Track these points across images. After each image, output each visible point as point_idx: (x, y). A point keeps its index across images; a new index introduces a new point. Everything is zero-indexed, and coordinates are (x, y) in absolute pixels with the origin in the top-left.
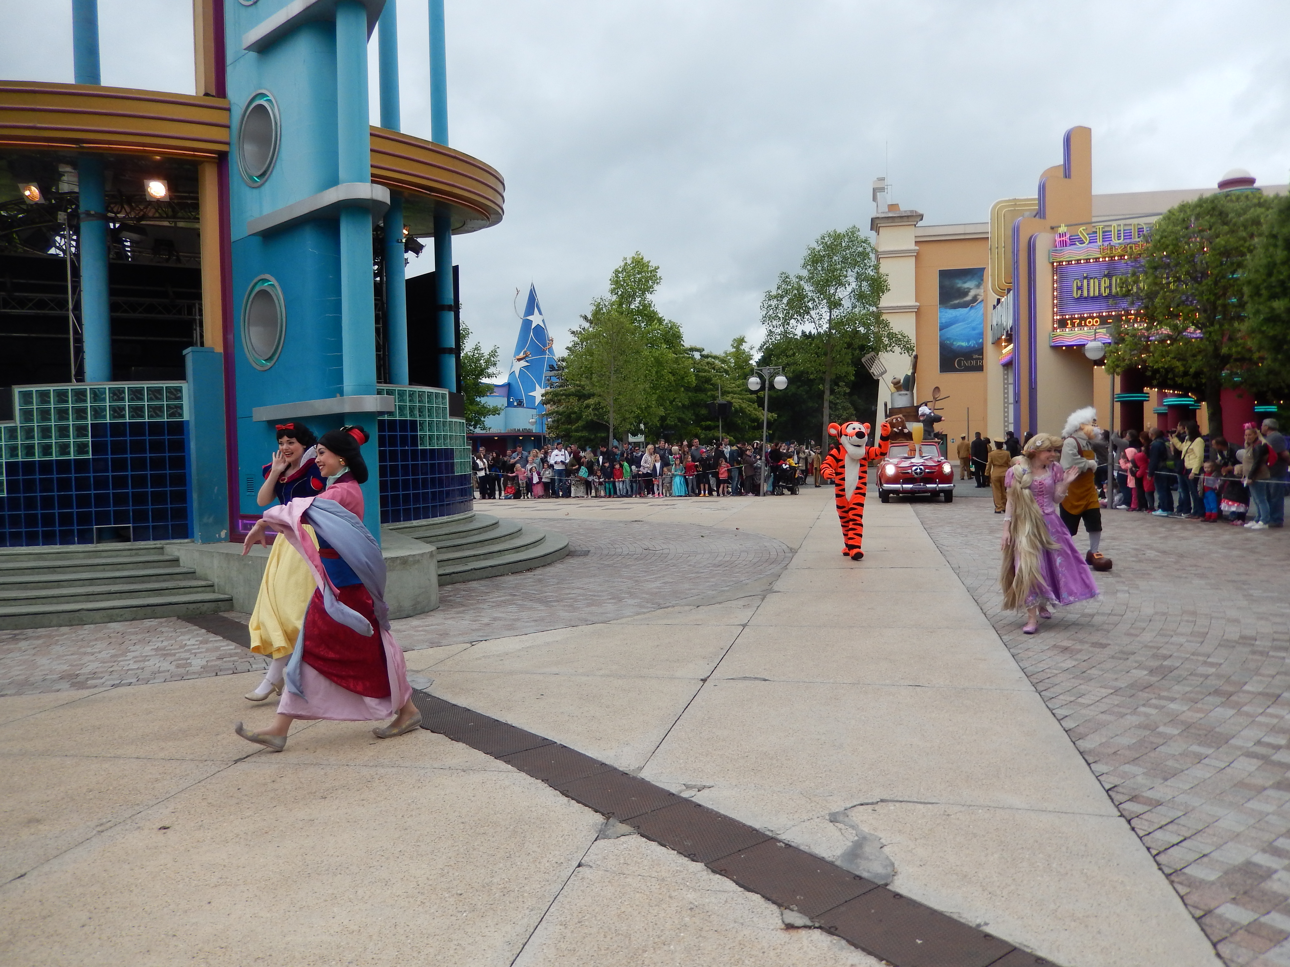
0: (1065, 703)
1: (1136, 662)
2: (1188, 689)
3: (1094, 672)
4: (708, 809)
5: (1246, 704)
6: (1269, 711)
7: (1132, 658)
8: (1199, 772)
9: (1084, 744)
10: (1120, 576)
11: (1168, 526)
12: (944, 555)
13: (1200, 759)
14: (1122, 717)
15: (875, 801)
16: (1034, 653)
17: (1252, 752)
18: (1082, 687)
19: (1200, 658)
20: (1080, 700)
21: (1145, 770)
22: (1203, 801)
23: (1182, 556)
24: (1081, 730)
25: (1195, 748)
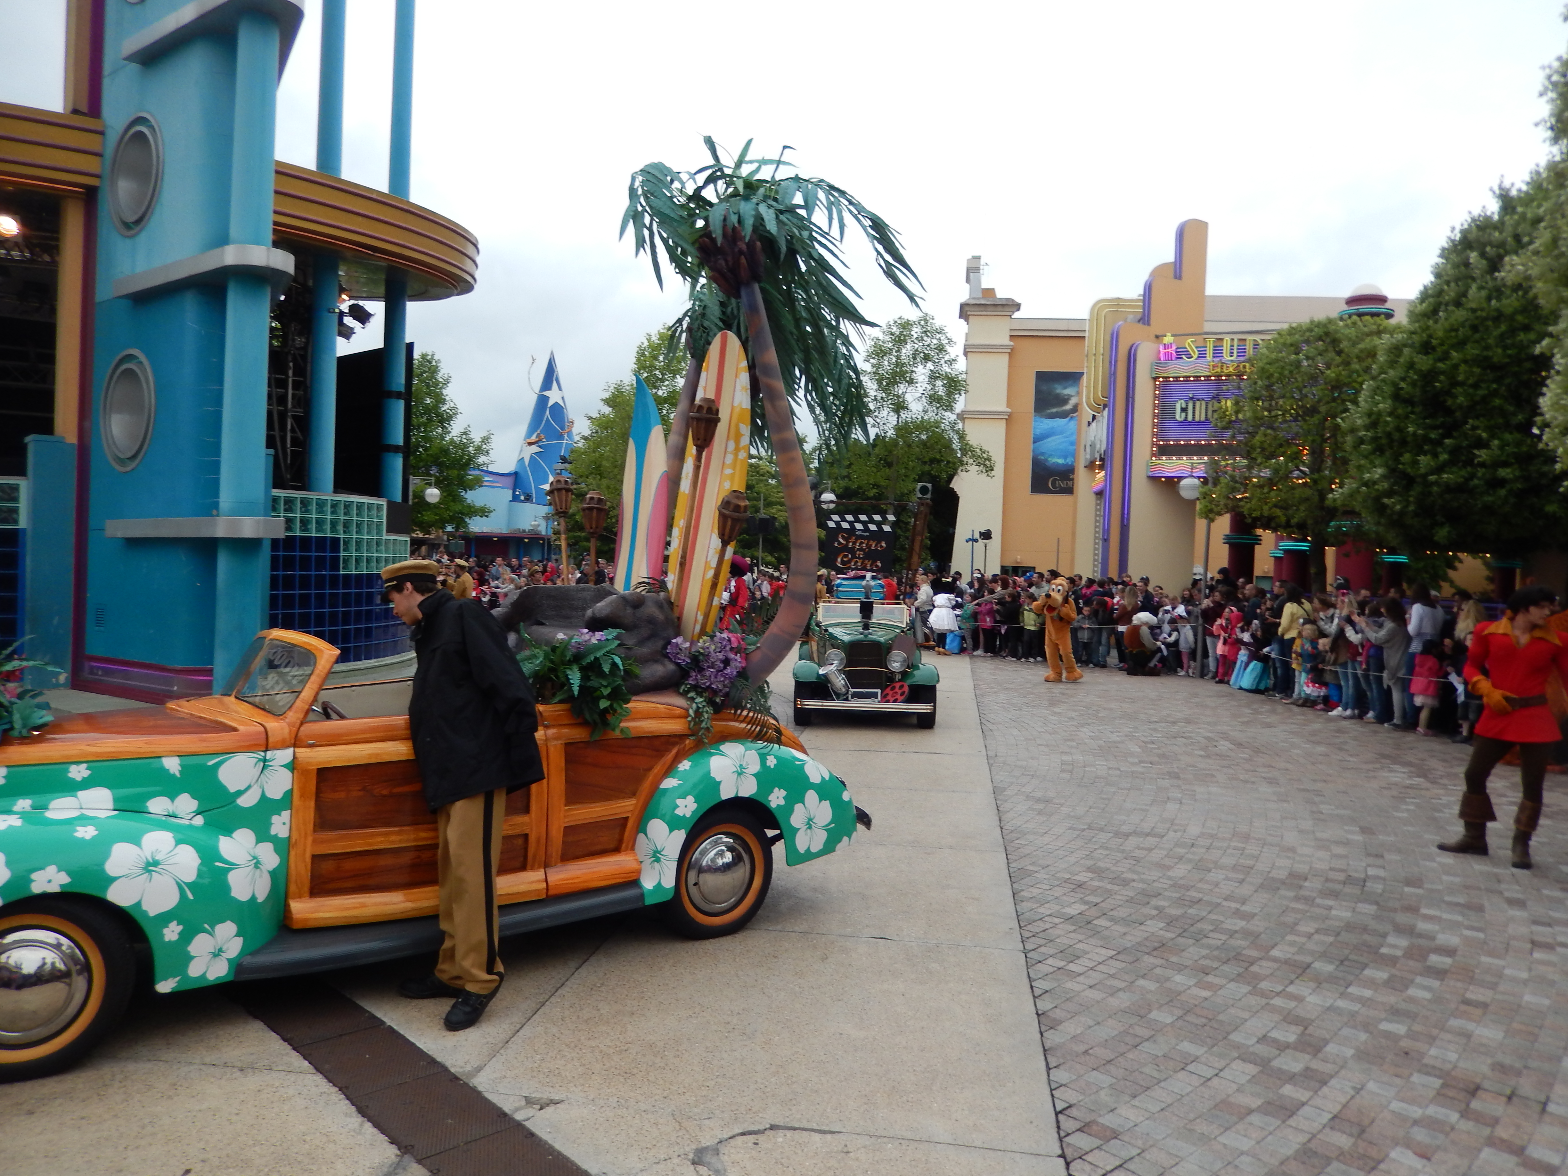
0: (1051, 970)
1: (1157, 908)
2: (1204, 952)
3: (1102, 922)
4: (541, 1140)
5: (1265, 978)
6: (1291, 989)
7: (1154, 902)
8: (1181, 1083)
9: (1053, 1038)
10: (1178, 778)
11: (1255, 706)
12: (985, 737)
13: (1185, 1063)
14: (1112, 995)
15: (762, 1128)
16: (1040, 891)
17: (1253, 1053)
18: (1080, 946)
19: (1234, 905)
20: (1072, 967)
21: (1114, 1080)
22: (1169, 1132)
23: (1257, 751)
24: (1058, 1014)
25: (1187, 1046)
